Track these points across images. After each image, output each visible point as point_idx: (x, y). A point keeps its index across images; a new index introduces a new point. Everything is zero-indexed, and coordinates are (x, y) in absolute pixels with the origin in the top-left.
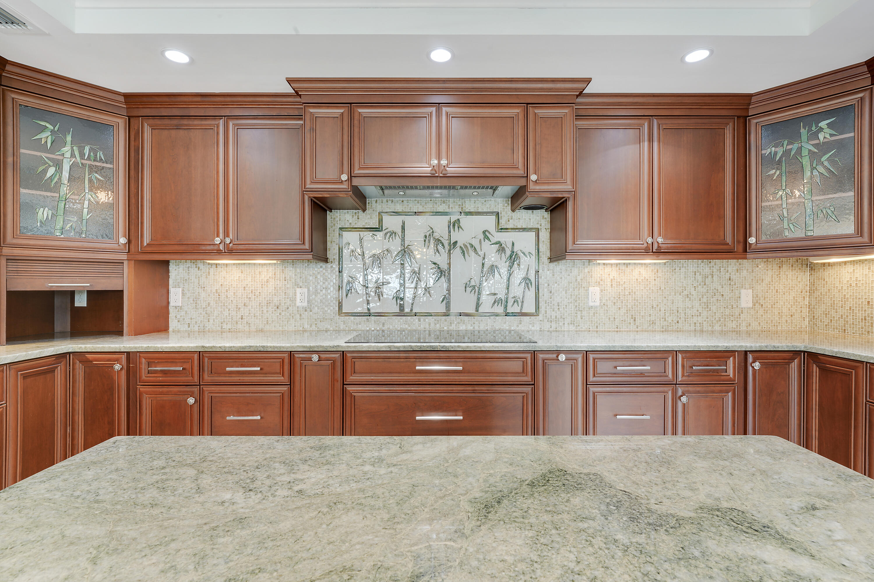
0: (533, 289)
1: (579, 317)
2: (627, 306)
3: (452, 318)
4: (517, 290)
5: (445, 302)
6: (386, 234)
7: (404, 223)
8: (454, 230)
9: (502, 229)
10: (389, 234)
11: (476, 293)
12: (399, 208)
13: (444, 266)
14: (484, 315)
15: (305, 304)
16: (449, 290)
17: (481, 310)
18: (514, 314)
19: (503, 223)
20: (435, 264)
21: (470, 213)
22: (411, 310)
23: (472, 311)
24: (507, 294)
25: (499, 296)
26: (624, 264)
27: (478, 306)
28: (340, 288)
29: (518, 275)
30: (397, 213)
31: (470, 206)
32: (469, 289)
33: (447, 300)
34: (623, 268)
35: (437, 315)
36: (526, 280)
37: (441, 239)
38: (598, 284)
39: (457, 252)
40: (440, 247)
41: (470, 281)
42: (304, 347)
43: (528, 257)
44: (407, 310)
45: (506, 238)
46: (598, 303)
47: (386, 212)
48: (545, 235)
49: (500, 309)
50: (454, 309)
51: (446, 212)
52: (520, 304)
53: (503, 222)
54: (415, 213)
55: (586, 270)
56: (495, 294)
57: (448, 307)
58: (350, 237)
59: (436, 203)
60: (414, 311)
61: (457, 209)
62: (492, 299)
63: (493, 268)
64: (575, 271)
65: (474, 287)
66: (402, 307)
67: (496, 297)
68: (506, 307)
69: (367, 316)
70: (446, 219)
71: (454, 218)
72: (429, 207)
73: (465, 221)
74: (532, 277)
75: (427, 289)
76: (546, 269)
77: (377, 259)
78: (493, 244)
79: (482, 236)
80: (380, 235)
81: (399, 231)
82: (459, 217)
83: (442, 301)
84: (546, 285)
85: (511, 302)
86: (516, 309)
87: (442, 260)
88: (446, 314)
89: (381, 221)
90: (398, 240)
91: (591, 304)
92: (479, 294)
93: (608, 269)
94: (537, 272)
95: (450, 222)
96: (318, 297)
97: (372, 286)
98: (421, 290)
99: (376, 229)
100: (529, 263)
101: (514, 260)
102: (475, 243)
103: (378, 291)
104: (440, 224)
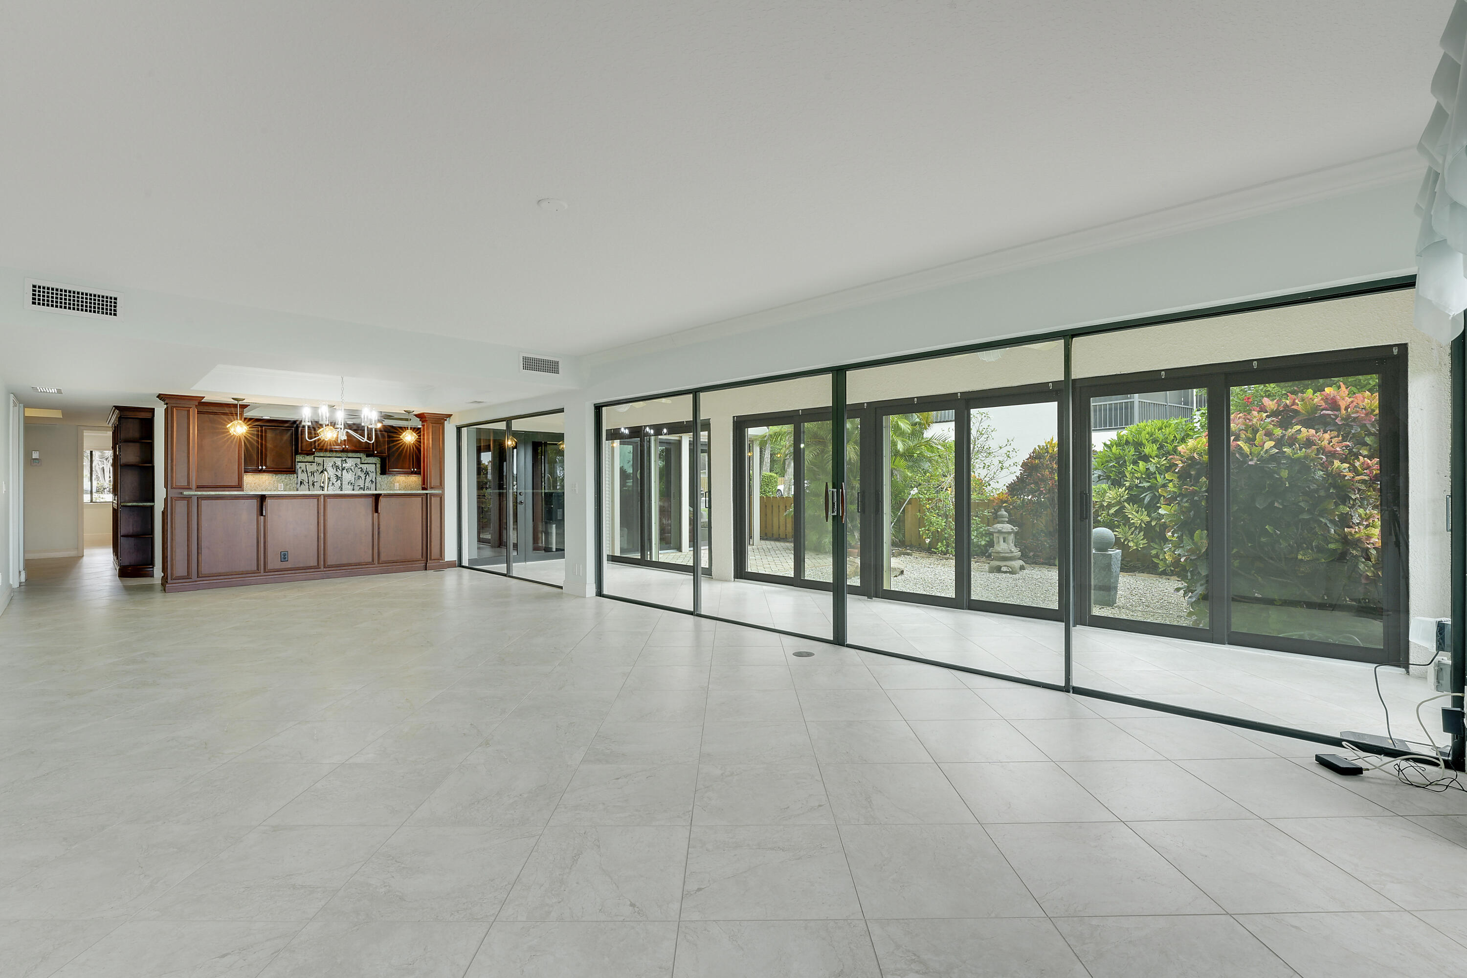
0: (374, 484)
4: (368, 484)
6: (316, 464)
7: (323, 460)
8: (344, 464)
9: (362, 463)
10: (318, 464)
12: (321, 455)
16: (341, 484)
20: (336, 475)
21: (349, 457)
24: (364, 486)
25: (361, 487)
28: (297, 483)
29: (368, 479)
30: (321, 457)
31: (350, 455)
32: (350, 484)
36: (372, 481)
37: (338, 466)
38: (398, 482)
39: (345, 471)
40: (338, 470)
43: (372, 473)
45: (362, 466)
47: (316, 457)
48: (378, 466)
51: (341, 457)
53: (362, 460)
54: (328, 457)
55: (394, 478)
58: (303, 465)
59: (337, 454)
61: (345, 456)
64: (390, 478)
65: (352, 483)
70: (340, 460)
71: (344, 459)
72: (334, 455)
73: (348, 460)
74: (374, 480)
75: (333, 484)
76: (379, 478)
77: (312, 473)
78: (359, 469)
79: (354, 466)
80: (314, 464)
81: (321, 464)
82: (346, 459)
84: (379, 483)
85: (366, 488)
87: (339, 474)
89: (314, 460)
90: (321, 467)
92: (354, 486)
93: (401, 477)
94: (376, 478)
95: (342, 461)
96: (288, 487)
97: (311, 483)
98: (330, 484)
99: (313, 462)
100: (372, 476)
101: (367, 473)
102: (353, 468)
103: (313, 485)
104: (338, 462)
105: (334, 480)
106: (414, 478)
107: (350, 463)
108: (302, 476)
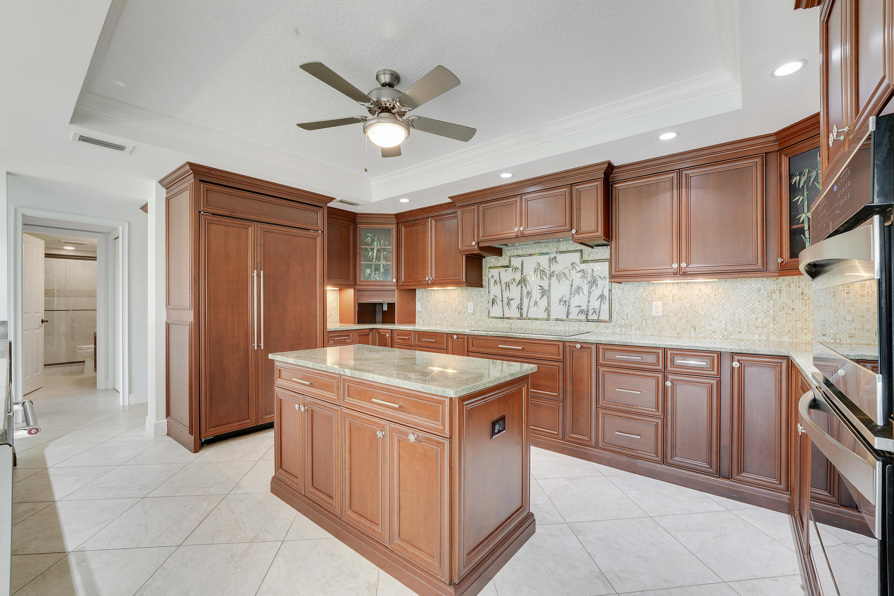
0: (607, 303)
1: (644, 325)
2: (687, 317)
3: (551, 322)
4: (595, 304)
5: (547, 311)
6: (513, 269)
7: (523, 261)
8: (553, 264)
9: (584, 261)
10: (514, 269)
11: (567, 306)
12: (520, 252)
13: (546, 288)
14: (572, 320)
15: (472, 311)
16: (549, 303)
17: (570, 317)
18: (593, 321)
19: (585, 257)
20: (541, 286)
21: (563, 252)
22: (527, 316)
23: (564, 317)
24: (588, 306)
25: (582, 308)
26: (685, 282)
27: (568, 314)
28: (489, 302)
29: (596, 293)
30: (519, 256)
31: (563, 247)
32: (562, 303)
33: (548, 310)
34: (684, 285)
35: (542, 319)
36: (602, 296)
37: (544, 270)
38: (661, 299)
39: (554, 279)
40: (544, 277)
41: (563, 297)
42: (451, 331)
43: (604, 280)
44: (524, 316)
45: (586, 267)
46: (660, 314)
47: (513, 256)
49: (583, 317)
50: (553, 316)
51: (548, 253)
52: (598, 314)
54: (529, 254)
55: (651, 288)
56: (580, 306)
57: (549, 315)
58: (494, 272)
59: (542, 247)
60: (528, 317)
61: (555, 250)
62: (578, 309)
63: (579, 288)
64: (641, 289)
65: (565, 301)
66: (521, 315)
67: (580, 308)
68: (587, 315)
69: (502, 318)
70: (547, 257)
71: (552, 256)
72: (538, 250)
73: (560, 257)
74: (606, 294)
75: (536, 303)
76: (617, 289)
77: (508, 285)
78: (578, 272)
79: (570, 267)
80: (510, 269)
81: (520, 267)
82: (556, 255)
83: (545, 311)
84: (617, 300)
85: (591, 312)
86: (595, 317)
87: (545, 284)
88: (547, 320)
89: (510, 261)
90: (520, 273)
91: (654, 314)
92: (569, 306)
93: (670, 287)
94: (610, 291)
95: (550, 259)
96: (478, 307)
97: (505, 301)
98: (532, 303)
99: (507, 267)
100: (604, 284)
101: (593, 282)
102: (566, 271)
103: (508, 304)
104: (544, 260)
105: (536, 294)
106: (703, 287)
107: (565, 260)
108: (495, 290)
